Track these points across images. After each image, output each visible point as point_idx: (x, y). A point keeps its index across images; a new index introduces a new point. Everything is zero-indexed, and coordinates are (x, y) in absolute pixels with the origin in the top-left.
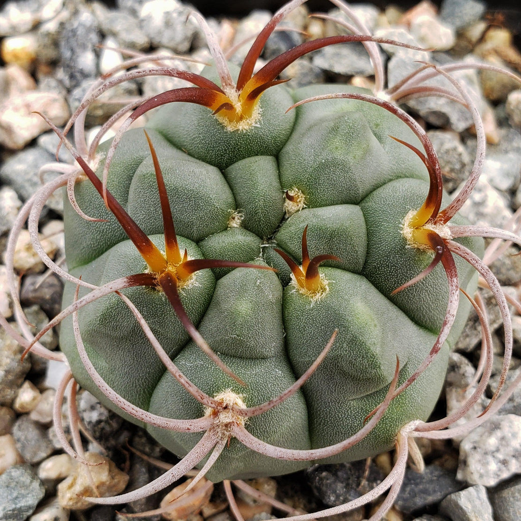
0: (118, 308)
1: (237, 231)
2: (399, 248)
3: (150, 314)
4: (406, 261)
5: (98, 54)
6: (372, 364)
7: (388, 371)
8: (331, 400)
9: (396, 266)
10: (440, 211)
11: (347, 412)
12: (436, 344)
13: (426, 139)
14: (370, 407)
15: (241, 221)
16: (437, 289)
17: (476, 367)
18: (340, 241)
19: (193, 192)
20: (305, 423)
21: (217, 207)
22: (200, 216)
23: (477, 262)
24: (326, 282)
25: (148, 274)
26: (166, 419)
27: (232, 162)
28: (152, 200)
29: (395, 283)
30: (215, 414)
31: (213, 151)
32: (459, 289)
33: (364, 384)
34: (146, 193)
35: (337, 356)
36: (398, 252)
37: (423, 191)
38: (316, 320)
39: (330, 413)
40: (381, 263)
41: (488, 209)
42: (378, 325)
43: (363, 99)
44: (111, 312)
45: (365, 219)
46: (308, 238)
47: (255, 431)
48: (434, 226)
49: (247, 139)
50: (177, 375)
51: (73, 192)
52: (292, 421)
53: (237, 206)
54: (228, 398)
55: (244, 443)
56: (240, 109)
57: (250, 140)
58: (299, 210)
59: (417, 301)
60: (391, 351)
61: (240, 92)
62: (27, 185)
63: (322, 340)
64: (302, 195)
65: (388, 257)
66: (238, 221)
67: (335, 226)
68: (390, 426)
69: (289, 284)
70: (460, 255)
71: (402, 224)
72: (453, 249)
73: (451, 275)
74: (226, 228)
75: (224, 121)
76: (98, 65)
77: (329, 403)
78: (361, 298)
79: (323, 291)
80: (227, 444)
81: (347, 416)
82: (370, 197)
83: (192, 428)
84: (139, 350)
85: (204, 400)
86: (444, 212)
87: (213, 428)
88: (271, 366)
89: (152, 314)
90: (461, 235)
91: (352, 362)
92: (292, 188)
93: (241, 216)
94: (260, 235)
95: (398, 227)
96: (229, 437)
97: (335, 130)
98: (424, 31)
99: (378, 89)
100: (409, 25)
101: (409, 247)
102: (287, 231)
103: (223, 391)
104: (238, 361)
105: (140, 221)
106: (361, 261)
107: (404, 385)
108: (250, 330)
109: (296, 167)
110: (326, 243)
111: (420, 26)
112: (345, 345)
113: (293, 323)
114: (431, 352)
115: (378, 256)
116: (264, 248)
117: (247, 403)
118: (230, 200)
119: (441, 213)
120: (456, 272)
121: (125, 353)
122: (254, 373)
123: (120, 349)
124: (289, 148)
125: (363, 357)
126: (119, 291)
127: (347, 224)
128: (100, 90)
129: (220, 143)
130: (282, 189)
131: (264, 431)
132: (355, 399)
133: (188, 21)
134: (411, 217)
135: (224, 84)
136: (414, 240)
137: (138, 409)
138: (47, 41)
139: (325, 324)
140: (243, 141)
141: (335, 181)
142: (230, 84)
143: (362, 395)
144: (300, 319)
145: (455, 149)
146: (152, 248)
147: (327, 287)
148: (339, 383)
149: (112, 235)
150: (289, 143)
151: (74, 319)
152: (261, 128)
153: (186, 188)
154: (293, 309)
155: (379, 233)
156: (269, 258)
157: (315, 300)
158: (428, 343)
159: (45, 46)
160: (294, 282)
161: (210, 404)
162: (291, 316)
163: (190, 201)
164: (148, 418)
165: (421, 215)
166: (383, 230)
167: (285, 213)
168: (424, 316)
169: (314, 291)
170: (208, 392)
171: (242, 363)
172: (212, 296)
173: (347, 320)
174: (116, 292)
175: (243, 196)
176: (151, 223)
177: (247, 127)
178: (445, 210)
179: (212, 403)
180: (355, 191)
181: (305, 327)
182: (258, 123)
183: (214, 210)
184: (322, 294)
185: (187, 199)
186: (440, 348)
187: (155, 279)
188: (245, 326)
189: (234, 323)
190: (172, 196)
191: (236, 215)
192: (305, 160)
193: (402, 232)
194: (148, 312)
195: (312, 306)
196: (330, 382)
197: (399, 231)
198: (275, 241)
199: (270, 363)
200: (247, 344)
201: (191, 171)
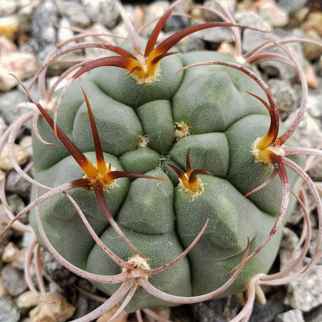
0: (65, 201)
1: (144, 150)
2: (250, 162)
3: (86, 205)
4: (255, 171)
5: (56, 29)
6: (232, 239)
7: (242, 244)
8: (205, 261)
9: (248, 174)
10: (278, 137)
11: (216, 268)
12: (274, 228)
13: (269, 91)
14: (230, 265)
15: (147, 143)
16: (275, 188)
17: (299, 236)
18: (211, 157)
19: (115, 124)
20: (188, 276)
21: (131, 135)
22: (120, 140)
23: (301, 172)
24: (202, 185)
25: (85, 179)
26: (97, 275)
27: (141, 104)
28: (89, 129)
29: (247, 185)
30: (129, 271)
31: (129, 97)
32: (289, 191)
33: (227, 251)
34: (85, 125)
35: (209, 233)
36: (250, 165)
37: (266, 124)
38: (195, 210)
39: (204, 269)
40: (238, 172)
41: (308, 131)
42: (236, 213)
43: (227, 65)
44: (61, 203)
45: (228, 142)
46: (190, 155)
47: (155, 282)
48: (273, 148)
49: (151, 89)
50: (103, 248)
51: (36, 124)
52: (179, 275)
53: (144, 133)
54: (137, 261)
55: (148, 291)
56: (146, 70)
57: (153, 90)
58: (185, 136)
59: (262, 196)
60: (244, 230)
61: (146, 58)
62: (10, 114)
63: (199, 223)
64: (187, 126)
65: (243, 168)
66: (145, 143)
67: (208, 147)
68: (244, 278)
69: (178, 185)
70: (290, 167)
71: (252, 146)
72: (286, 163)
73: (284, 182)
74: (137, 148)
75: (136, 77)
76: (57, 36)
77: (204, 263)
78: (225, 195)
79: (200, 190)
80: (137, 290)
81: (216, 271)
82: (232, 127)
83: (113, 281)
84: (80, 228)
85: (121, 264)
86: (280, 138)
87: (127, 280)
88: (166, 240)
89: (88, 205)
90: (291, 154)
91: (219, 238)
92: (180, 122)
93: (147, 140)
94: (159, 152)
95: (250, 148)
96: (138, 286)
97: (209, 83)
98: (268, 13)
99: (238, 55)
100: (258, 10)
101: (257, 161)
102: (177, 150)
103: (134, 256)
104: (144, 236)
105: (81, 143)
106: (226, 170)
107: (253, 254)
108: (152, 216)
109: (183, 108)
110: (202, 159)
111: (266, 10)
112: (214, 227)
113: (181, 211)
114: (270, 233)
115: (237, 167)
116: (162, 161)
117: (150, 264)
118: (140, 129)
119: (278, 139)
120: (287, 180)
121: (71, 230)
122: (155, 244)
123: (67, 227)
124: (179, 95)
125: (226, 234)
126: (65, 191)
127: (216, 146)
128: (54, 57)
129: (133, 92)
130: (174, 122)
131: (161, 282)
132: (221, 261)
133: (114, 9)
134: (258, 142)
135: (136, 53)
136: (260, 157)
137: (78, 269)
138: (24, 19)
139: (201, 213)
140: (149, 90)
141: (208, 117)
142: (140, 53)
143: (225, 258)
144: (185, 209)
145: (287, 92)
146: (87, 163)
147: (203, 188)
148: (211, 251)
149: (63, 151)
150: (178, 91)
151: (36, 209)
152: (160, 82)
153: (111, 122)
154: (181, 202)
155: (237, 152)
156: (165, 168)
157: (195, 196)
158: (269, 223)
159: (23, 23)
160: (181, 184)
161: (125, 266)
162: (179, 207)
163: (113, 130)
164: (84, 275)
165: (265, 141)
166: (240, 150)
167: (176, 138)
168: (266, 206)
169: (194, 190)
170: (124, 256)
171: (147, 238)
172: (128, 193)
173: (216, 210)
174: (64, 192)
175: (148, 127)
176: (88, 144)
177: (151, 82)
178: (281, 137)
179: (126, 265)
180: (222, 123)
181: (188, 214)
182: (158, 79)
183: (129, 136)
184: (199, 192)
185: (111, 129)
186: (276, 231)
187: (90, 182)
188: (148, 214)
189: (141, 212)
190: (102, 127)
191: (144, 139)
192: (189, 103)
193: (252, 152)
194: (85, 204)
195: (192, 200)
196: (204, 250)
197: (250, 151)
198: (169, 156)
199: (166, 237)
200: (150, 226)
201: (114, 110)
